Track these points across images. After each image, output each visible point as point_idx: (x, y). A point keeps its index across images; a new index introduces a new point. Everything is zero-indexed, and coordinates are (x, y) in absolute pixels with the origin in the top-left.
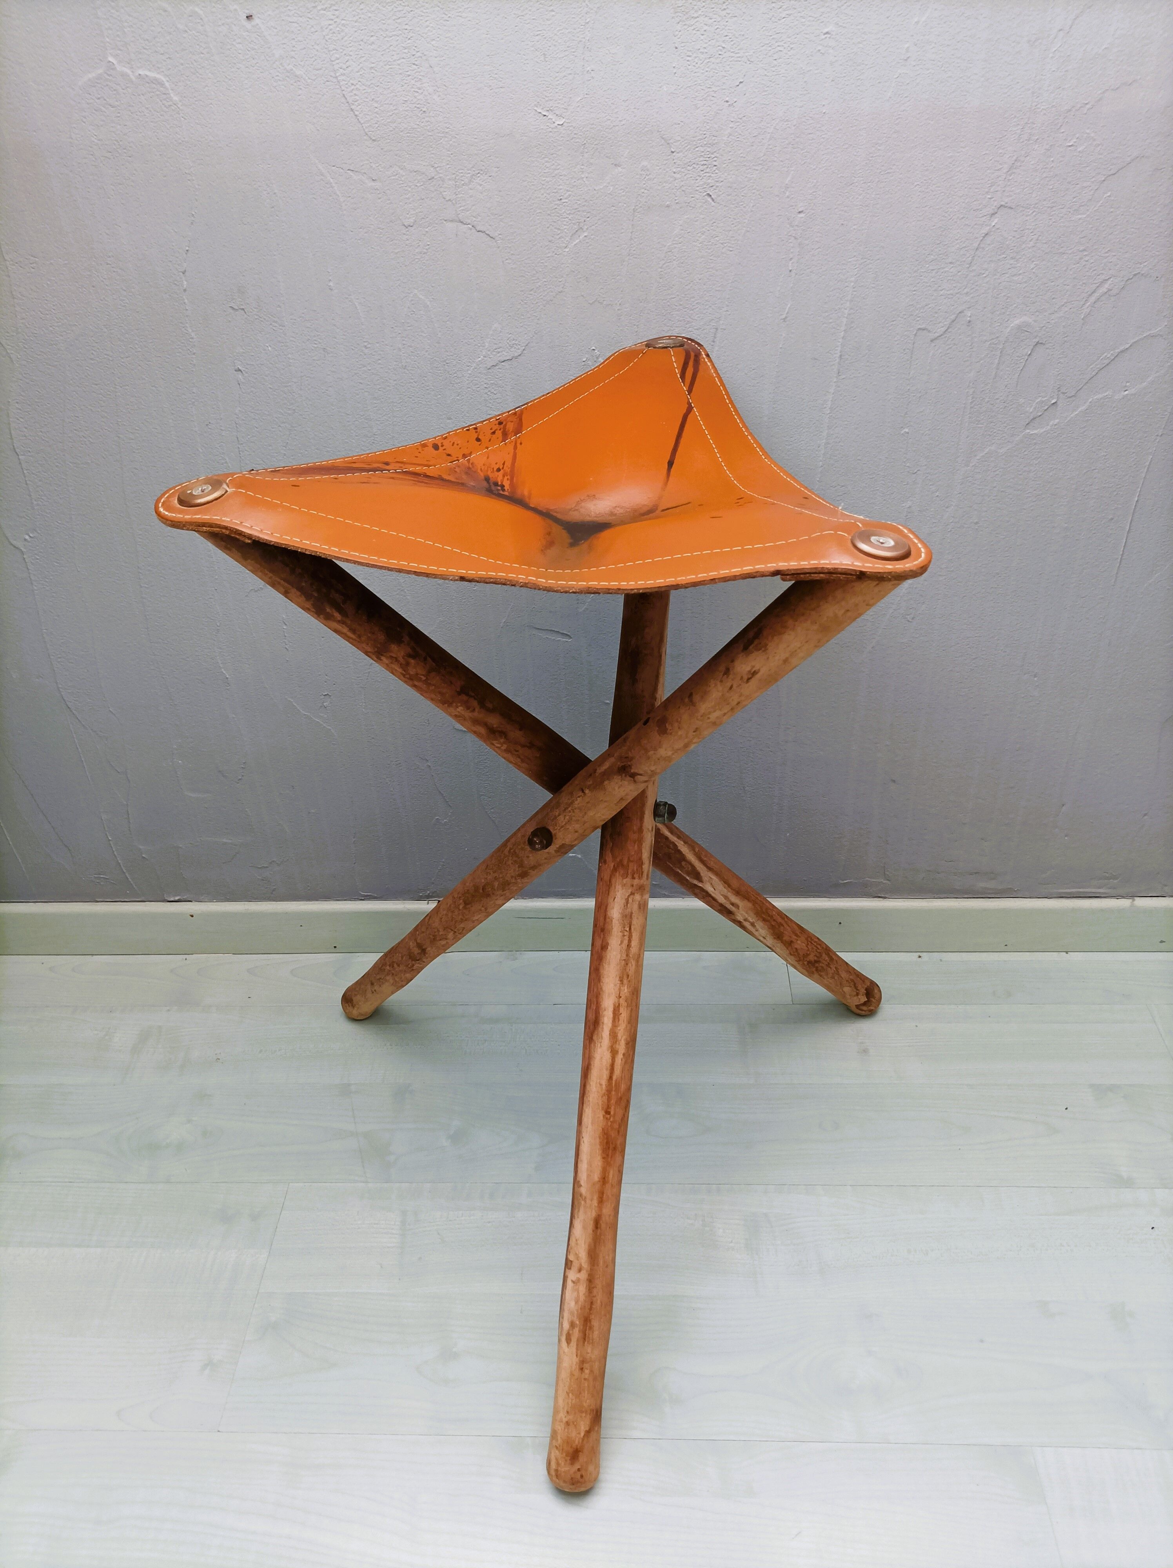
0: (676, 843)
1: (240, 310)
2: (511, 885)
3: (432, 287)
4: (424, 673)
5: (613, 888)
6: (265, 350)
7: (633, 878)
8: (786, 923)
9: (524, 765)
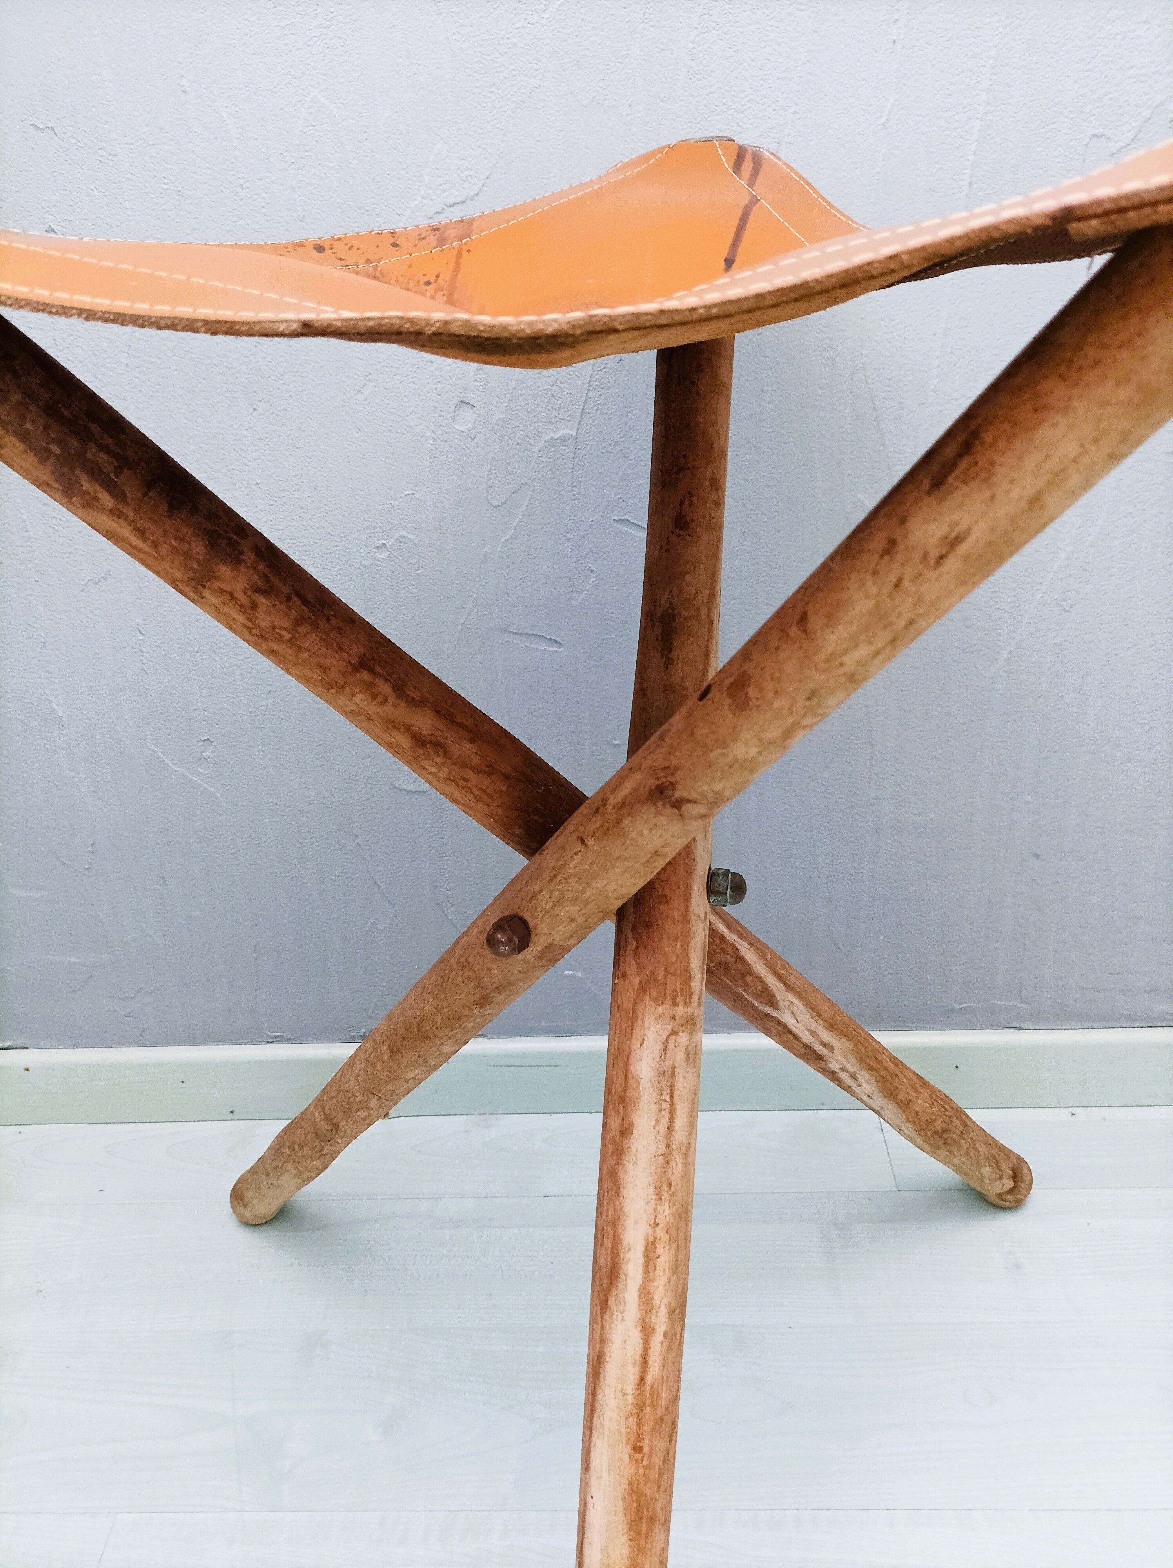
0: (737, 945)
1: (47, 130)
2: (464, 1019)
3: (340, 83)
4: (287, 625)
5: (640, 1022)
6: (88, 196)
7: (675, 1004)
8: (901, 1072)
9: (481, 806)
